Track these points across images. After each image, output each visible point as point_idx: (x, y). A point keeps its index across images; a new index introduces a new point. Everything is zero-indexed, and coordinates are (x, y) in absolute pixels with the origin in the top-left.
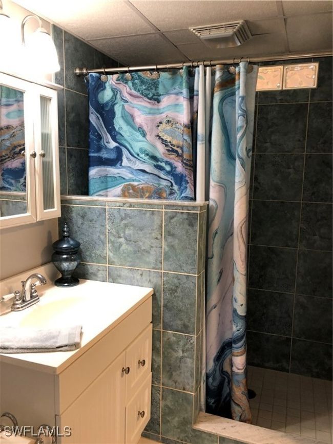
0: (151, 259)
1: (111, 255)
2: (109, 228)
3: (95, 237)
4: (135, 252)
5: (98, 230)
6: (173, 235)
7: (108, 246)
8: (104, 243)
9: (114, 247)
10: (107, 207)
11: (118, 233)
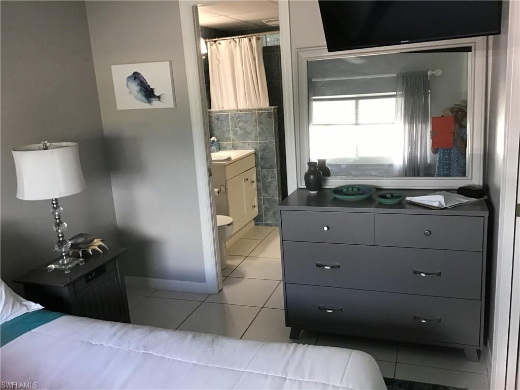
0: (253, 136)
1: (233, 137)
2: (231, 124)
3: (224, 129)
4: (244, 134)
5: (226, 125)
6: (262, 123)
7: (231, 132)
8: (229, 131)
9: (234, 132)
10: (229, 113)
11: (236, 125)
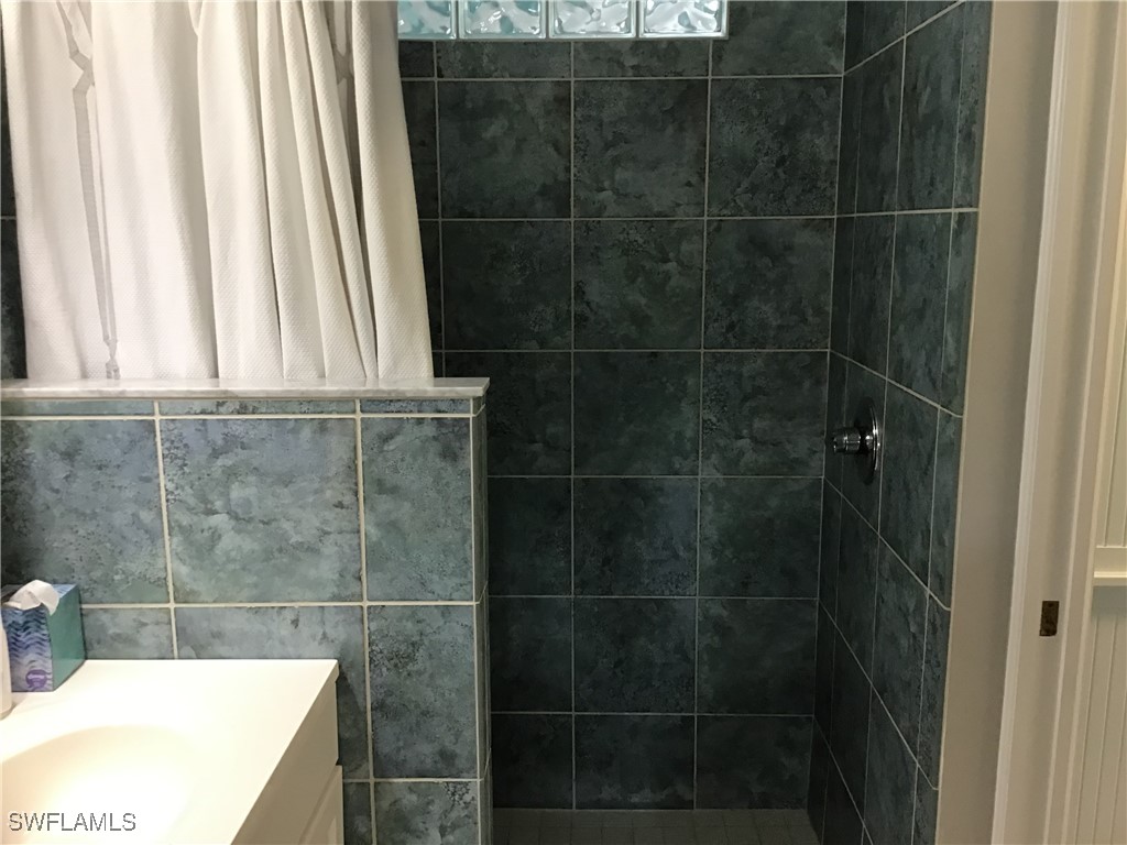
0: (326, 569)
1: (184, 570)
2: (171, 486)
3: (120, 519)
4: (268, 556)
5: (129, 494)
6: (394, 490)
7: (170, 544)
8: (154, 536)
9: (191, 543)
10: (157, 418)
11: (204, 500)
